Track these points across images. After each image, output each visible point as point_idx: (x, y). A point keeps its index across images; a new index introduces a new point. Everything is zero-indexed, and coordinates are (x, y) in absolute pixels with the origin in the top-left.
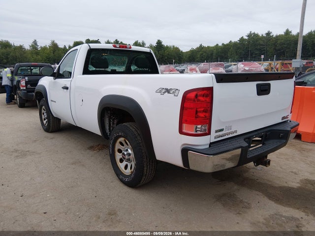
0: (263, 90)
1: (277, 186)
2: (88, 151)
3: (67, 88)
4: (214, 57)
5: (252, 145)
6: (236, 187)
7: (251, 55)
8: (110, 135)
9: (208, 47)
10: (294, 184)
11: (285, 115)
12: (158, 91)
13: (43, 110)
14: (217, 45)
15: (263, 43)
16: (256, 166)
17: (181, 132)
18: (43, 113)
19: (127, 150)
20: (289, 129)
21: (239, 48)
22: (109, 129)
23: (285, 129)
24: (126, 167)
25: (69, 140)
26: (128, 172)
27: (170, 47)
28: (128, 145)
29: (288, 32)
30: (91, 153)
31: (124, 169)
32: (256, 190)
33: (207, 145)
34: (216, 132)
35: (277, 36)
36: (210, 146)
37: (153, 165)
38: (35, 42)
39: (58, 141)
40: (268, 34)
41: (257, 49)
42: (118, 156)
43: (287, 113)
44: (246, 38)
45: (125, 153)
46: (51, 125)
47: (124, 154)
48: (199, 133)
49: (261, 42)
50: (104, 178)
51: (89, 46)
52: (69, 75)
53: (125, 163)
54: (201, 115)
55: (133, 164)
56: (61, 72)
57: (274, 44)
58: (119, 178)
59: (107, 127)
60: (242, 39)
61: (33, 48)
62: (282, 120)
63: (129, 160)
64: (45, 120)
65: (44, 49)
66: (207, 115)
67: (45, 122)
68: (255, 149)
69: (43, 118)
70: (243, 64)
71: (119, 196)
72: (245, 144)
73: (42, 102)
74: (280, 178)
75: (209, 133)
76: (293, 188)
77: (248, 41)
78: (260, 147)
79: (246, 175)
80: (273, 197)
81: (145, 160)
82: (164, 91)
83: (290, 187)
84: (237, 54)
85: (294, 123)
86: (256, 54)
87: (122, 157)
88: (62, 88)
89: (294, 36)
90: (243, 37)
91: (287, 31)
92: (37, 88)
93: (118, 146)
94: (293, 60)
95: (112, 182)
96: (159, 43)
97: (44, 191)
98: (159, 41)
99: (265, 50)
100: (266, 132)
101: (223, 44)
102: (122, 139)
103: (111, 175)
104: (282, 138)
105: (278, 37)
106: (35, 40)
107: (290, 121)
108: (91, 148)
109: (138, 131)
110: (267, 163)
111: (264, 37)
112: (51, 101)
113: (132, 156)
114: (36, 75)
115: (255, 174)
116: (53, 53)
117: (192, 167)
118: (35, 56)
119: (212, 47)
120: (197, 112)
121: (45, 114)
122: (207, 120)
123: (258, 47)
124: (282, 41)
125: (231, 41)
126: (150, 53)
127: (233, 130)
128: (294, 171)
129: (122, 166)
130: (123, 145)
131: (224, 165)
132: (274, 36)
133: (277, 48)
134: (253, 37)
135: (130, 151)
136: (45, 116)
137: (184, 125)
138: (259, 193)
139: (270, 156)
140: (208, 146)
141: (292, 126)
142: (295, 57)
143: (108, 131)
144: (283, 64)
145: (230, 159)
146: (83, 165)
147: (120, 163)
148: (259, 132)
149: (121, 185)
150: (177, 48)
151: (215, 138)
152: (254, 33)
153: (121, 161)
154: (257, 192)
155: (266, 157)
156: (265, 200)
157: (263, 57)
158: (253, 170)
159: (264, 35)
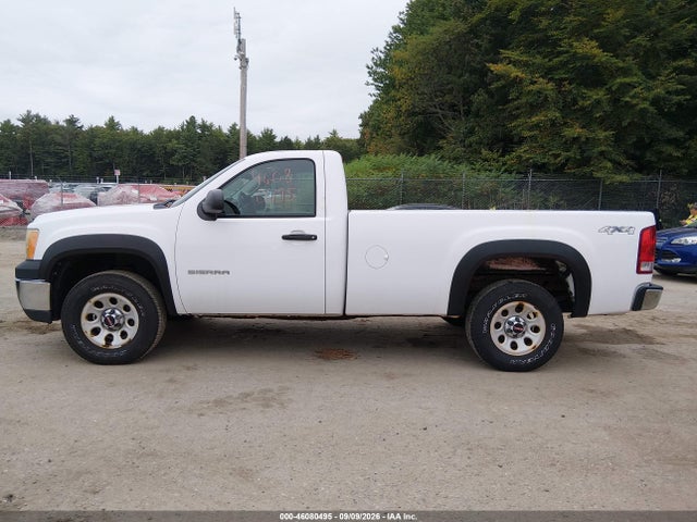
7: (36, 165)
12: (603, 230)
13: (90, 306)
15: (62, 141)
17: (639, 271)
18: (89, 316)
24: (513, 346)
26: (522, 350)
29: (113, 124)
31: (512, 350)
35: (92, 130)
40: (72, 121)
42: (496, 334)
44: (19, 124)
49: (58, 138)
53: (509, 341)
55: (537, 335)
57: (88, 146)
58: (509, 365)
60: (7, 126)
64: (97, 332)
69: (90, 328)
77: (25, 131)
82: (612, 229)
86: (47, 164)
87: (501, 334)
88: (285, 238)
89: (127, 133)
90: (9, 121)
91: (112, 120)
93: (497, 318)
99: (66, 157)
102: (510, 305)
105: (94, 131)
111: (63, 127)
123: (52, 149)
124: (105, 141)
129: (505, 347)
132: (85, 128)
133: (95, 155)
137: (643, 263)
152: (37, 116)
153: (501, 340)
159: (62, 123)
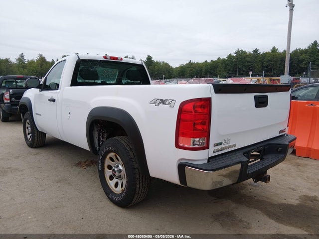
0: (261, 102)
1: (276, 203)
2: (75, 167)
3: (54, 100)
4: (203, 73)
5: (250, 160)
6: (234, 205)
7: (239, 72)
8: (99, 150)
9: (197, 63)
10: (294, 201)
11: (283, 129)
12: (152, 102)
13: (27, 124)
14: (206, 61)
15: (251, 60)
16: (255, 182)
17: (177, 146)
18: (28, 128)
19: (118, 166)
20: (287, 143)
21: (227, 65)
22: (99, 144)
23: (283, 143)
24: (116, 185)
25: (55, 156)
26: (118, 190)
27: (160, 63)
28: (118, 160)
29: (274, 50)
30: (79, 169)
31: (114, 187)
32: (255, 208)
33: (205, 159)
34: (215, 145)
35: (264, 54)
36: (208, 161)
37: (146, 182)
38: (22, 56)
39: (43, 157)
40: (256, 51)
41: (244, 66)
42: (108, 173)
43: (284, 126)
44: (234, 55)
45: (116, 169)
46: (36, 139)
47: (114, 170)
48: (197, 146)
49: (249, 59)
50: (92, 197)
51: (78, 56)
52: (56, 86)
53: (115, 180)
54: (199, 127)
55: (124, 181)
56: (48, 84)
57: (261, 61)
58: (108, 197)
59: (96, 141)
60: (230, 56)
61: (20, 62)
62: (280, 133)
63: (119, 177)
64: (29, 134)
65: (31, 62)
66: (205, 127)
67: (29, 137)
68: (254, 164)
69: (27, 132)
70: (232, 80)
71: (108, 217)
72: (245, 159)
73: (26, 116)
74: (278, 194)
75: (207, 147)
76: (292, 205)
77: (236, 58)
78: (259, 162)
79: (243, 192)
80: (273, 215)
81: (137, 177)
82: (158, 101)
83: (289, 204)
84: (225, 71)
85: (291, 137)
86: (244, 71)
87: (111, 174)
88: (49, 100)
89: (280, 54)
90: (231, 54)
91: (274, 48)
92: (21, 101)
93: (108, 162)
94: (281, 76)
95: (101, 202)
96: (149, 58)
97: (25, 213)
98: (149, 56)
99: (252, 67)
100: (265, 145)
101: (212, 61)
102: (112, 155)
103: (100, 193)
104: (280, 152)
106: (22, 54)
107: (287, 135)
108: (78, 164)
109: (130, 146)
110: (266, 179)
111: (251, 54)
112: (37, 114)
113: (124, 173)
114: (21, 87)
115: (252, 190)
116: (41, 67)
117: (189, 184)
118: (21, 70)
119: (201, 63)
120: (194, 124)
121: (29, 128)
122: (205, 133)
123: (246, 64)
124: (269, 58)
125: (219, 58)
126: (142, 66)
127: (232, 144)
128: (292, 186)
129: (111, 184)
130: (113, 161)
131: (221, 183)
132: (261, 53)
133: (265, 65)
134: (241, 55)
135: (121, 167)
136: (29, 130)
137: (181, 138)
138: (258, 211)
139: (269, 172)
140: (206, 161)
141: (290, 140)
142: (282, 73)
143: (97, 146)
144: (271, 80)
145: (228, 176)
146: (69, 183)
147: (110, 181)
148: (258, 146)
149: (111, 205)
150: (167, 64)
151: (214, 152)
152: (242, 51)
153: (111, 178)
154: (256, 211)
155: (266, 172)
156: (264, 218)
157: (251, 73)
158: (250, 187)
159: (252, 52)
